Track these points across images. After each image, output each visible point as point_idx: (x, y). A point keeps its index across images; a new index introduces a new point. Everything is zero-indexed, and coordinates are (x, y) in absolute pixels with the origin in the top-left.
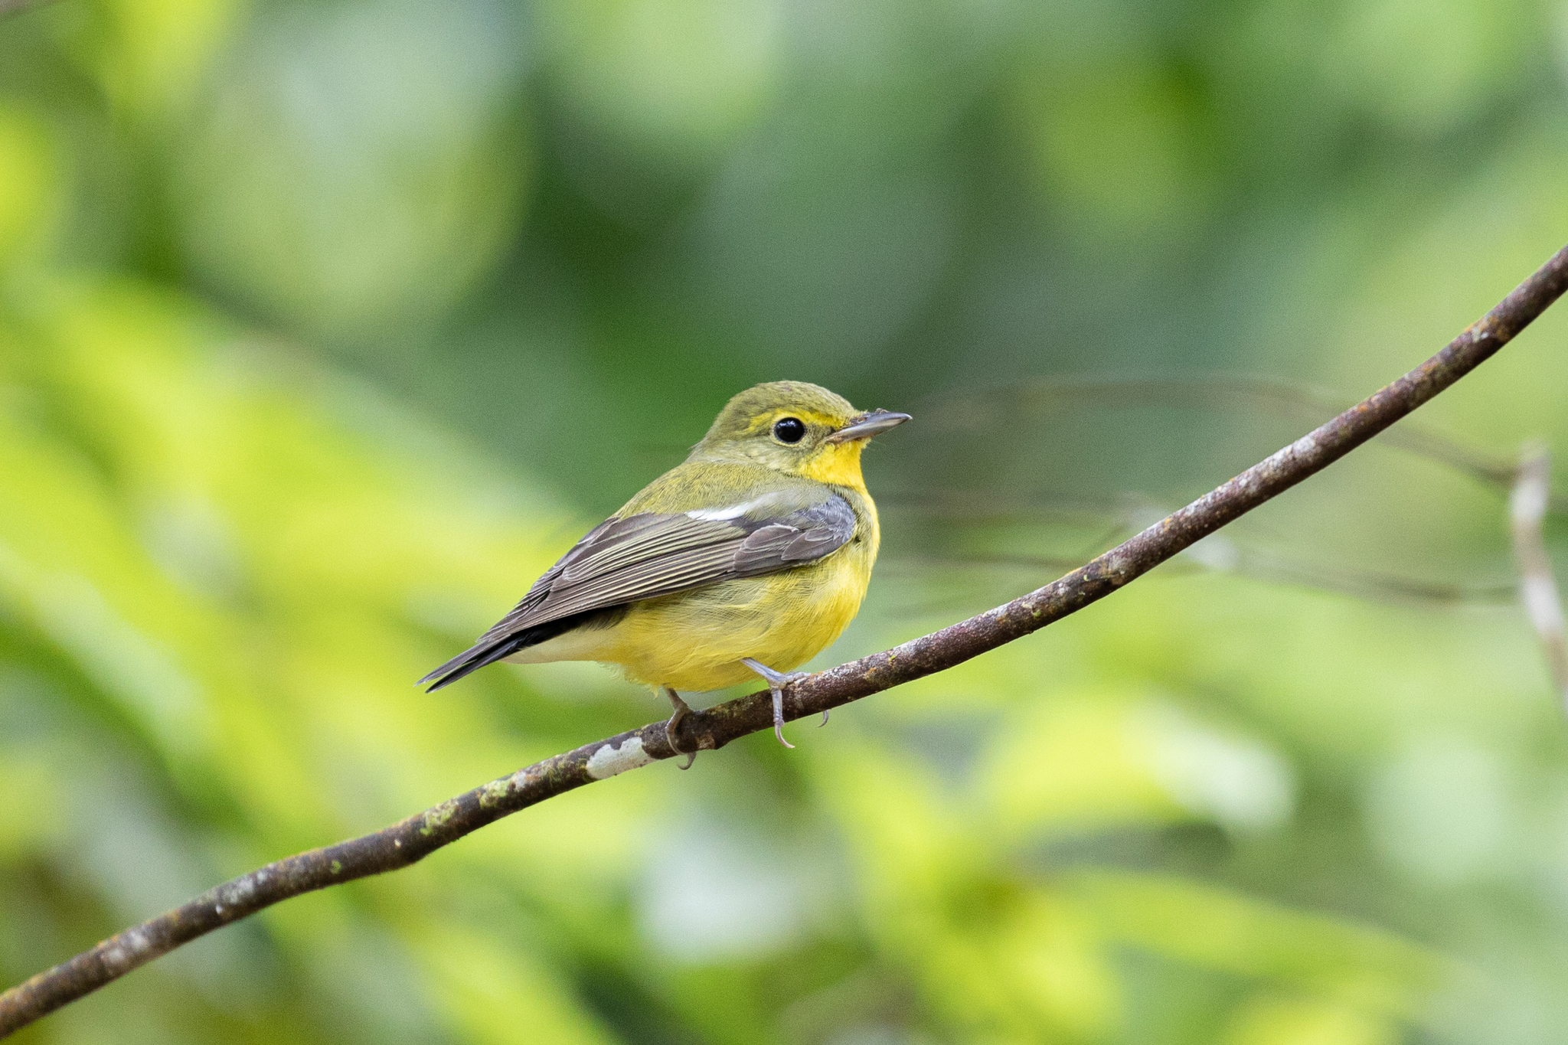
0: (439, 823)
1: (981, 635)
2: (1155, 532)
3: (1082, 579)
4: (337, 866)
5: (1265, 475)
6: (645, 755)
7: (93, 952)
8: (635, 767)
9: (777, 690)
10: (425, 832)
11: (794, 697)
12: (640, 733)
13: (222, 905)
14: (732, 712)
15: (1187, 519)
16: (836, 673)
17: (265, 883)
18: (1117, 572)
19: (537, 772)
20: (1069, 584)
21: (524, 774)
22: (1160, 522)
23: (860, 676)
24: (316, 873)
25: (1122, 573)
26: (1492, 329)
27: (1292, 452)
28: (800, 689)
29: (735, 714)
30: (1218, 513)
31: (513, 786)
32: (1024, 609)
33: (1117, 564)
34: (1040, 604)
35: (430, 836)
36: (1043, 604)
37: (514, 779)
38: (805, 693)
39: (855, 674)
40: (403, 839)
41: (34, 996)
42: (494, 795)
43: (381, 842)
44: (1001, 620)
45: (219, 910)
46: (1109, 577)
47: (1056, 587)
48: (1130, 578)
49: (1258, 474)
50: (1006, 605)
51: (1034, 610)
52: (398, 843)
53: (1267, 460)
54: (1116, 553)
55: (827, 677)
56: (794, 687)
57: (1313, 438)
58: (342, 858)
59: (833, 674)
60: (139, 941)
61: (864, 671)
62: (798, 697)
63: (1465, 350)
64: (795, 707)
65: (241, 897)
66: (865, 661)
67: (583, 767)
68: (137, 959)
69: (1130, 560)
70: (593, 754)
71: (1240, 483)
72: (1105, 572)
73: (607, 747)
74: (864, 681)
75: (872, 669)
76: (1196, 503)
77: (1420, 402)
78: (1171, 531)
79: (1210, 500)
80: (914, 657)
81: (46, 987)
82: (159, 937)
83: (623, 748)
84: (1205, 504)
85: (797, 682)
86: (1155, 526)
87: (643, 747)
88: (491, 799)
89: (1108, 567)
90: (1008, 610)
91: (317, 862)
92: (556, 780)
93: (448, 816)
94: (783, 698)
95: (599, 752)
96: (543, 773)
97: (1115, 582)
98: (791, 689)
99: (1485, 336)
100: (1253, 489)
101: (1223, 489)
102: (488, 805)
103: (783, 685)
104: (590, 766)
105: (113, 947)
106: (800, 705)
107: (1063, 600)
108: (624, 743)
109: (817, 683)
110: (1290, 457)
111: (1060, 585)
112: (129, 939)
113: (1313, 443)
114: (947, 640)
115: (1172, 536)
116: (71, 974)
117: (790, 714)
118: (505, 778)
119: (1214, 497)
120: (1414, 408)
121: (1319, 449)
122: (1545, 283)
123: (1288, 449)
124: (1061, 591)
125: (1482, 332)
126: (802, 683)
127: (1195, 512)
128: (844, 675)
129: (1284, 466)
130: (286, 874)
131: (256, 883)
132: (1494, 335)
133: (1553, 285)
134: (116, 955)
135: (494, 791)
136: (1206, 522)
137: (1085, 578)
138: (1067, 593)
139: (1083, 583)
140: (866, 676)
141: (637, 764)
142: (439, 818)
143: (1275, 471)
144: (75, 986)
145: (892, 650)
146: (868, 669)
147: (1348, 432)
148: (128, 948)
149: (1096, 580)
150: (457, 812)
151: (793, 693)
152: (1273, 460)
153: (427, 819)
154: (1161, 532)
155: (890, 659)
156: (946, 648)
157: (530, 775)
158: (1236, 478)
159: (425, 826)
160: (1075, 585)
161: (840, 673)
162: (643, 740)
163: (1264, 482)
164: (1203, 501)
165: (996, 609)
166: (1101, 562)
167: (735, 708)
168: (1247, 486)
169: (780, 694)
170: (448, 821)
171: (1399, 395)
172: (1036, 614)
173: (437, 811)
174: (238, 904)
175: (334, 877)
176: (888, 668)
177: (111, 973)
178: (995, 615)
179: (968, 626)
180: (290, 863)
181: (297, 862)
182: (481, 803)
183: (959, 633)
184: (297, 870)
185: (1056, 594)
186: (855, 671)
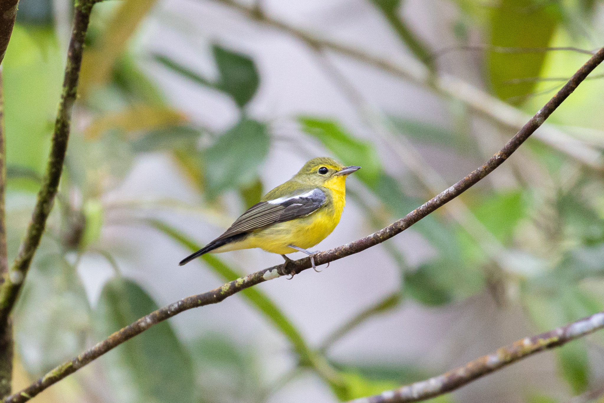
0: (226, 291)
2: (412, 214)
3: (393, 228)
4: (200, 301)
5: (441, 198)
6: (278, 275)
7: (137, 322)
8: (277, 277)
9: (312, 257)
10: (222, 293)
12: (277, 267)
14: (300, 263)
15: (420, 210)
16: (328, 252)
17: (181, 305)
18: (402, 226)
19: (250, 277)
20: (390, 229)
22: (413, 211)
24: (194, 303)
25: (404, 226)
26: (501, 155)
28: (319, 257)
30: (429, 209)
31: (244, 281)
32: (378, 236)
33: (402, 224)
34: (382, 235)
35: (223, 294)
36: (383, 235)
37: (244, 279)
38: (320, 258)
39: (333, 253)
40: (216, 295)
43: (210, 294)
44: (372, 239)
45: (169, 312)
46: (400, 227)
47: (386, 230)
48: (406, 228)
49: (439, 197)
50: (373, 234)
51: (381, 236)
52: (215, 296)
53: (442, 193)
54: (402, 220)
55: (326, 253)
56: (317, 256)
57: (454, 187)
58: (200, 299)
59: (327, 253)
60: (149, 320)
61: (336, 252)
62: (318, 259)
63: (494, 161)
64: (318, 263)
65: (175, 309)
66: (336, 249)
67: (262, 276)
68: (149, 326)
69: (405, 222)
70: (265, 273)
71: (435, 200)
72: (399, 226)
73: (268, 271)
74: (336, 255)
75: (338, 252)
76: (423, 205)
77: (483, 177)
78: (416, 214)
79: (426, 205)
80: (349, 249)
81: (125, 332)
82: (154, 319)
83: (272, 272)
85: (318, 254)
86: (412, 212)
87: (277, 272)
88: (239, 285)
89: (399, 225)
90: (374, 236)
91: (194, 300)
92: (256, 280)
93: (228, 288)
96: (252, 277)
97: (402, 229)
98: (316, 257)
99: (499, 157)
100: (438, 202)
101: (430, 202)
102: (238, 286)
103: (313, 256)
104: (264, 276)
105: (142, 322)
106: (319, 262)
107: (388, 234)
108: (273, 270)
109: (324, 255)
110: (448, 193)
111: (387, 229)
112: (146, 319)
113: (454, 189)
114: (357, 244)
115: (417, 216)
116: (131, 329)
117: (317, 264)
118: (242, 278)
119: (428, 204)
120: (481, 179)
121: (456, 191)
122: (515, 142)
123: (447, 190)
124: (388, 231)
126: (320, 255)
127: (423, 209)
128: (330, 253)
129: (446, 195)
130: (186, 303)
131: (178, 305)
132: (502, 157)
133: (517, 142)
134: (143, 324)
135: (239, 282)
136: (426, 212)
139: (393, 229)
140: (336, 254)
141: (275, 277)
142: (226, 289)
143: (444, 197)
144: (132, 332)
145: (344, 246)
147: (463, 186)
148: (146, 322)
149: (396, 228)
150: (230, 288)
152: (443, 193)
153: (223, 289)
154: (414, 214)
155: (343, 249)
156: (358, 247)
157: (248, 278)
158: (433, 198)
159: (222, 291)
160: (391, 229)
161: (330, 252)
162: (278, 270)
163: (441, 200)
164: (425, 205)
165: (371, 235)
166: (398, 222)
167: (302, 262)
168: (436, 201)
169: (313, 259)
170: (228, 290)
171: (476, 175)
172: (381, 238)
173: (225, 287)
174: (174, 311)
175: (199, 304)
176: (342, 252)
177: (142, 330)
178: (371, 237)
179: (363, 240)
180: (187, 299)
181: (189, 299)
182: (236, 285)
183: (361, 242)
184: (189, 302)
185: (386, 232)
186: (334, 252)
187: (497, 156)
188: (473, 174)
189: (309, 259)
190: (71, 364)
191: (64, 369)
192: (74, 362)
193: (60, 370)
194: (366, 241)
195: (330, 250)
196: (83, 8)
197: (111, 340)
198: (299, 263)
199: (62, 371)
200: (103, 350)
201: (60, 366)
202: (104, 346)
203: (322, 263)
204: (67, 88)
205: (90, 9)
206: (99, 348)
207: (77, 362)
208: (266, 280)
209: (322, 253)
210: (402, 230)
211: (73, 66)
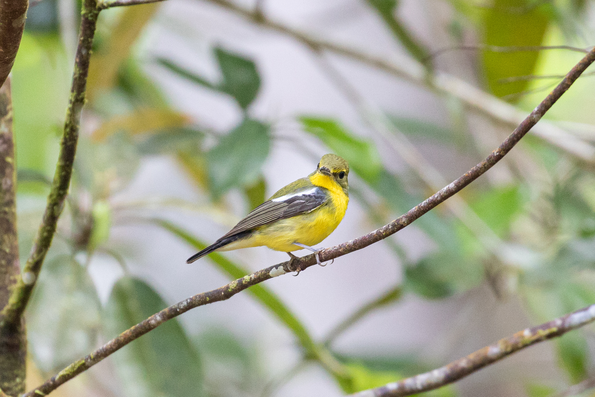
0: (233, 288)
1: (370, 239)
2: (413, 210)
4: (208, 299)
5: (442, 194)
6: (285, 272)
7: (147, 320)
8: (283, 274)
9: (316, 254)
10: (230, 290)
11: (322, 256)
12: (283, 265)
13: (179, 309)
14: (306, 260)
15: (422, 207)
16: (333, 249)
17: (189, 303)
18: (404, 222)
19: (257, 274)
20: (392, 225)
21: (254, 274)
22: (415, 207)
23: (339, 250)
24: (203, 301)
25: (406, 222)
26: (499, 152)
27: (449, 187)
28: (323, 253)
29: (307, 261)
30: (430, 205)
31: (251, 278)
32: (381, 233)
33: (404, 220)
34: (385, 231)
37: (251, 276)
38: (325, 255)
41: (133, 333)
42: (246, 280)
43: (218, 292)
44: (375, 235)
45: (178, 310)
46: (402, 224)
48: (408, 224)
49: (440, 194)
50: (376, 231)
51: (383, 233)
52: (223, 293)
53: (442, 189)
54: (404, 217)
55: (330, 250)
58: (209, 297)
60: (159, 318)
61: (340, 249)
62: (323, 256)
63: (493, 158)
64: (322, 259)
65: (184, 307)
66: (340, 246)
67: (268, 274)
68: (159, 323)
69: (407, 219)
70: (271, 270)
71: (435, 197)
72: (401, 222)
73: (274, 269)
74: (340, 252)
76: (424, 202)
77: (482, 173)
78: (418, 210)
79: (427, 201)
80: (353, 246)
81: (135, 330)
82: (163, 318)
83: (278, 269)
84: (426, 202)
85: (323, 251)
86: (414, 208)
87: (283, 269)
88: (246, 282)
90: (376, 233)
91: (203, 298)
92: (262, 277)
93: (235, 286)
94: (319, 256)
95: (272, 269)
96: (258, 275)
97: (404, 225)
99: (498, 154)
100: (439, 198)
101: (431, 198)
102: (245, 283)
103: (318, 253)
104: (271, 274)
105: (151, 319)
106: (324, 258)
107: (391, 230)
108: (278, 267)
109: (328, 252)
110: (448, 189)
111: (390, 225)
112: (156, 318)
113: (454, 185)
114: (361, 241)
115: (418, 212)
116: (141, 327)
117: (322, 260)
118: (249, 276)
119: (429, 201)
120: (481, 175)
121: (456, 187)
122: (513, 138)
123: (447, 186)
124: (390, 227)
125: (497, 153)
127: (424, 205)
128: (335, 250)
129: (446, 192)
130: (195, 301)
131: (187, 303)
132: (500, 154)
133: (515, 139)
134: (153, 322)
135: (246, 279)
136: (427, 208)
137: (396, 223)
138: (392, 228)
139: (395, 225)
140: (340, 250)
141: (282, 274)
142: (233, 286)
143: (444, 193)
144: (143, 330)
145: (347, 242)
146: (341, 248)
147: (463, 182)
148: (156, 320)
149: (399, 225)
150: (237, 285)
151: (322, 255)
152: (444, 190)
153: (230, 286)
154: (415, 211)
155: (346, 246)
156: (361, 244)
157: (255, 275)
158: (434, 195)
159: (229, 289)
161: (334, 249)
162: (283, 267)
163: (441, 197)
165: (374, 231)
166: (400, 219)
167: (307, 259)
168: (437, 198)
169: (318, 255)
170: (235, 287)
171: (476, 171)
172: (384, 234)
173: (232, 284)
174: (183, 308)
175: (208, 301)
176: (346, 248)
177: (152, 327)
178: (374, 234)
179: (367, 236)
180: (196, 297)
181: (198, 297)
182: (243, 282)
183: (364, 238)
184: (198, 299)
185: (389, 228)
186: (338, 249)
187: (495, 152)
188: (473, 170)
189: (314, 256)
190: (83, 361)
191: (77, 367)
192: (86, 360)
193: (73, 368)
194: (369, 238)
195: (335, 247)
196: (89, 15)
197: (122, 338)
198: (304, 259)
199: (75, 369)
200: (114, 347)
201: (73, 364)
202: (115, 343)
203: (326, 259)
204: (75, 93)
205: (96, 16)
206: (111, 345)
207: (89, 360)
208: (272, 277)
209: (326, 250)
210: (405, 227)
211: (81, 72)
